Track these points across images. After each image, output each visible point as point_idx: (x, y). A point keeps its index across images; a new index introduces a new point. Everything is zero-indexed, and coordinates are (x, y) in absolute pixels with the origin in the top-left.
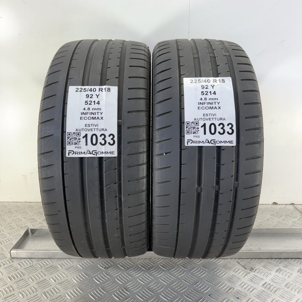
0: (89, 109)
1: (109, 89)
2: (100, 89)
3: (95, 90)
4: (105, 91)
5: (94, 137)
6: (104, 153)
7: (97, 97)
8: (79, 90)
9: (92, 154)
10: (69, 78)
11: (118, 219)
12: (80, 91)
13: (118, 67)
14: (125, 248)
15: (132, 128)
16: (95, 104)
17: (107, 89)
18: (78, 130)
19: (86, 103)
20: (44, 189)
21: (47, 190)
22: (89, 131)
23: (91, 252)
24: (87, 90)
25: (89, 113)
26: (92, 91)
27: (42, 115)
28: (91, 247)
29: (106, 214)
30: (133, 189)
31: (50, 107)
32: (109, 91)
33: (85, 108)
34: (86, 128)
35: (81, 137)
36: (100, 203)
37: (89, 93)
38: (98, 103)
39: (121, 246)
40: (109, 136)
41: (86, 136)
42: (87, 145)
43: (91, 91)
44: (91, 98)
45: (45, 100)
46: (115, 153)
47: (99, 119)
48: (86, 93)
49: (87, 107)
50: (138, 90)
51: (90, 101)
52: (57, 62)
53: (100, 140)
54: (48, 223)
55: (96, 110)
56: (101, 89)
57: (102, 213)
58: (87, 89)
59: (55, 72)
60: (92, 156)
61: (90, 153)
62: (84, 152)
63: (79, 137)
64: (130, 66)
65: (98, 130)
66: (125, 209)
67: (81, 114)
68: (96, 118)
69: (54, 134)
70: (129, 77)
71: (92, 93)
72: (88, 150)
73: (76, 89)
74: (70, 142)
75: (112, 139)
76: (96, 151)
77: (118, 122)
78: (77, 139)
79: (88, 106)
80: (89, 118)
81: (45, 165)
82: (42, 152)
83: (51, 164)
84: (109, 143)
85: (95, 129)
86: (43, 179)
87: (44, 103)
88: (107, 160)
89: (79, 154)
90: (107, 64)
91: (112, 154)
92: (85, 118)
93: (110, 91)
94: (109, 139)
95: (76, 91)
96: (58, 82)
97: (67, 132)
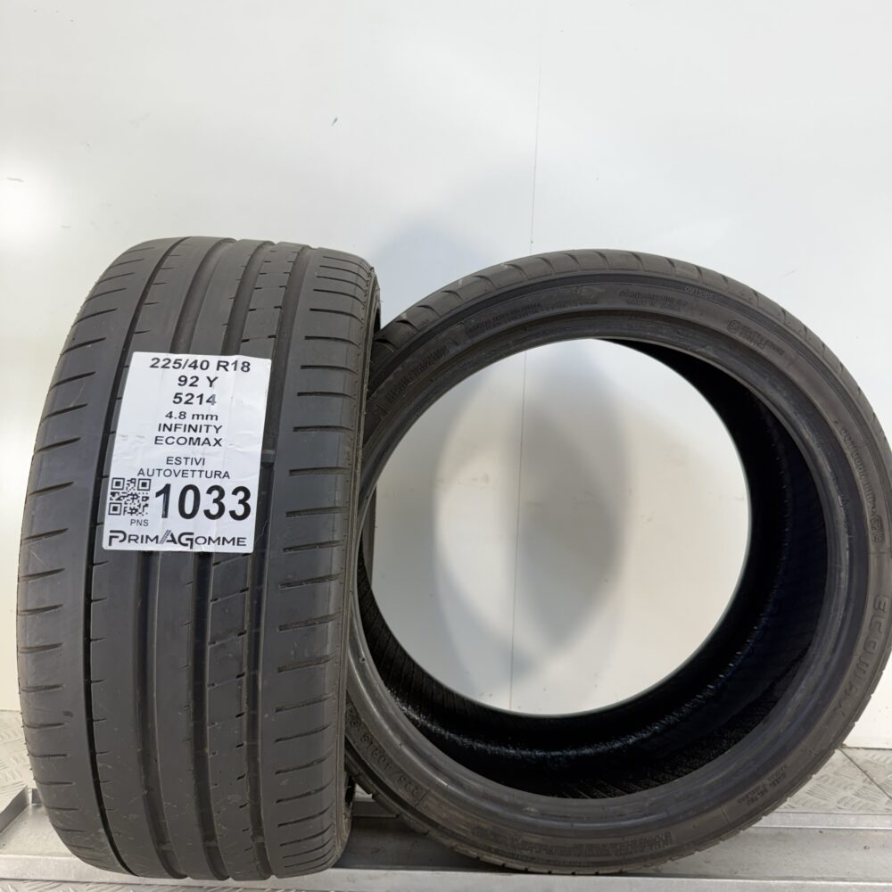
0: (183, 415)
1: (246, 364)
2: (221, 364)
3: (205, 366)
4: (235, 369)
5: (190, 494)
6: (214, 542)
7: (209, 383)
8: (162, 363)
9: (179, 544)
10: (136, 330)
11: (242, 745)
12: (163, 367)
13: (279, 309)
14: (263, 844)
15: (301, 473)
16: (201, 403)
17: (240, 365)
18: (145, 472)
19: (177, 400)
20: (28, 645)
21: (37, 647)
22: (176, 476)
23: (157, 852)
24: (183, 365)
25: (183, 427)
26: (198, 369)
27: (46, 427)
28: (159, 836)
29: (208, 728)
30: (292, 653)
31: (71, 406)
32: (245, 369)
33: (171, 413)
34: (169, 467)
35: (152, 494)
36: (190, 693)
37: (189, 372)
38: (211, 400)
39: (251, 834)
40: (235, 492)
41: (166, 490)
42: (165, 515)
43: (195, 367)
44: (191, 385)
45: (61, 386)
46: (246, 542)
47: (209, 444)
48: (181, 372)
49: (177, 409)
50: (328, 371)
51: (187, 395)
52: (108, 287)
53: (207, 502)
54: (31, 754)
55: (203, 418)
56: (225, 364)
57: (195, 726)
58: (183, 363)
59: (98, 314)
60: (178, 548)
61: (173, 541)
62: (157, 537)
63: (145, 492)
64: (312, 310)
65: (203, 474)
66: (267, 716)
67: (159, 430)
68: (202, 441)
69: (75, 483)
70: (307, 338)
71: (198, 372)
72: (168, 532)
73: (153, 360)
74: (119, 506)
75: (242, 502)
76: (192, 534)
77: (263, 456)
78: (140, 499)
79: (182, 407)
80: (182, 441)
81: (40, 571)
82: (33, 534)
83: (56, 569)
84: (233, 514)
85: (193, 471)
86: (26, 613)
87: (56, 393)
88: (222, 563)
89: (139, 540)
90: (250, 301)
91: (238, 544)
92: (170, 441)
93: (249, 370)
94: (232, 503)
95: (152, 366)
96: (103, 339)
97: (112, 475)
